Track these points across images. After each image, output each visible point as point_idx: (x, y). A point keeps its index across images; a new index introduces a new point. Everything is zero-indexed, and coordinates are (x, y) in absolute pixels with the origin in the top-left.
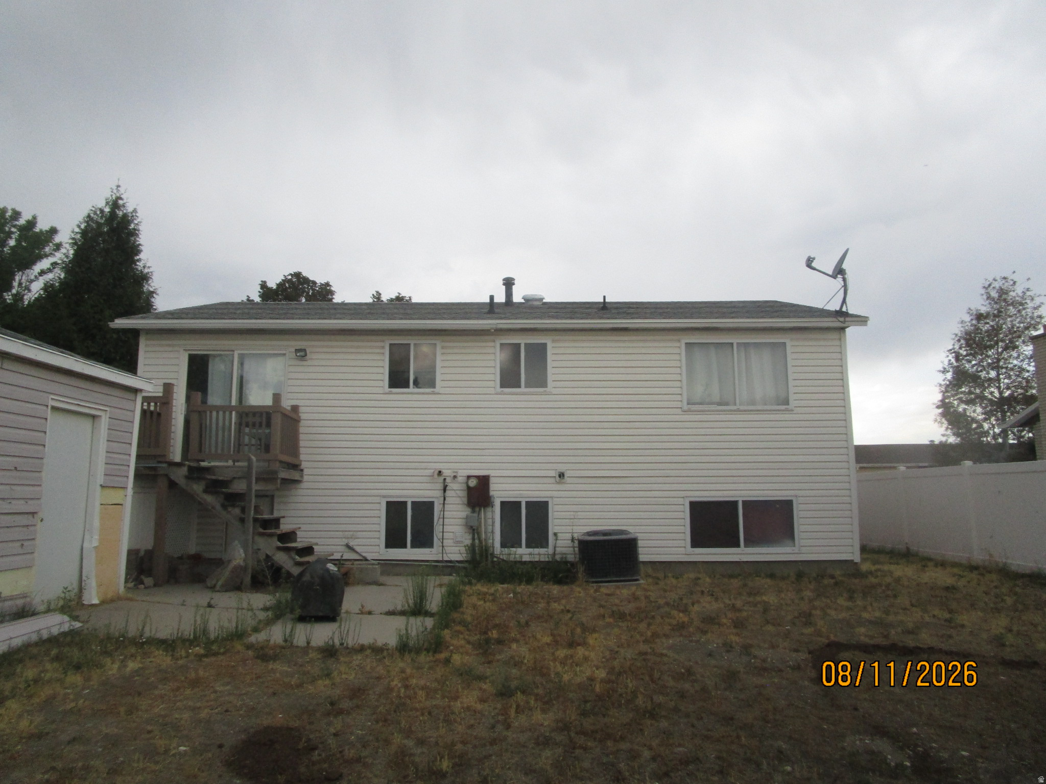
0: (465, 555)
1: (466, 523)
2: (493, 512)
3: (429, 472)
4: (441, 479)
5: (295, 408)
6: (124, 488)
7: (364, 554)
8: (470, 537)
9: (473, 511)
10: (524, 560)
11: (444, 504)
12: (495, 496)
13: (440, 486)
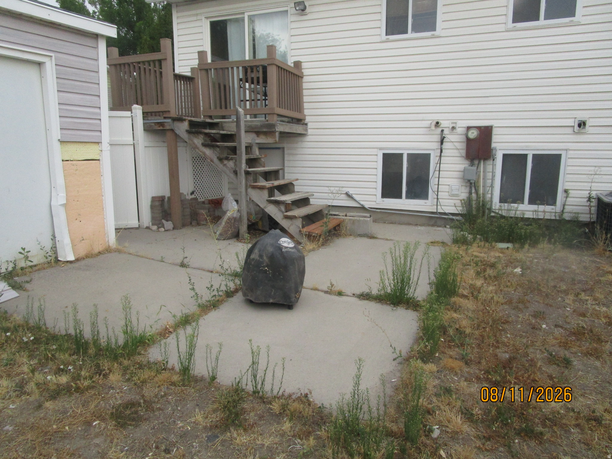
0: (461, 208)
1: (464, 176)
2: (494, 166)
3: (427, 124)
4: (439, 130)
5: (298, 64)
6: (98, 143)
7: (362, 203)
8: (467, 190)
9: (472, 165)
10: (526, 216)
11: (440, 156)
12: (498, 148)
13: (438, 138)
